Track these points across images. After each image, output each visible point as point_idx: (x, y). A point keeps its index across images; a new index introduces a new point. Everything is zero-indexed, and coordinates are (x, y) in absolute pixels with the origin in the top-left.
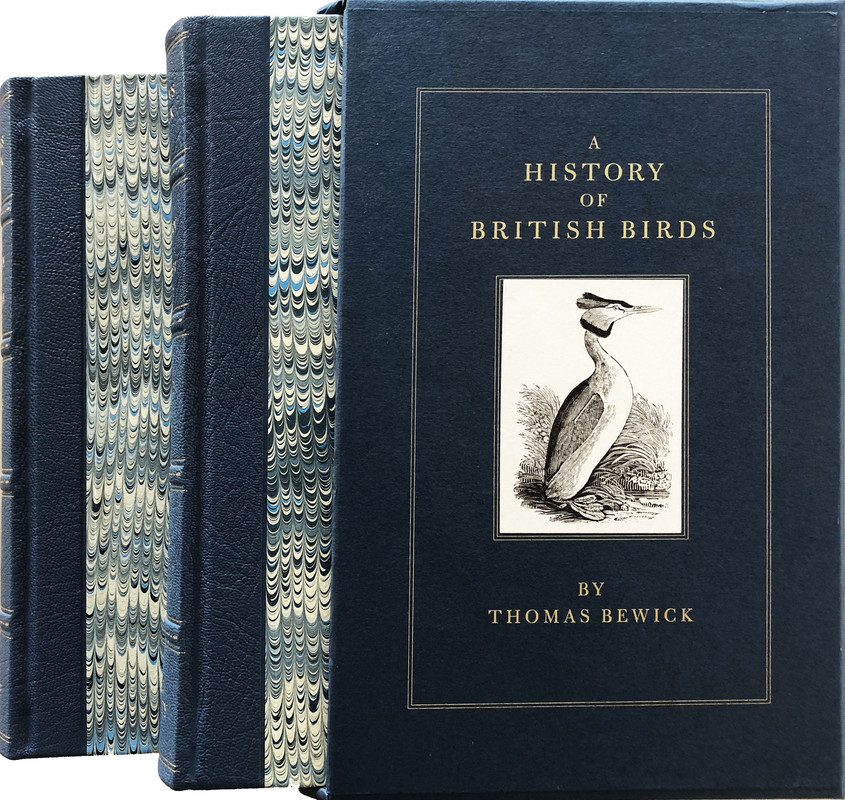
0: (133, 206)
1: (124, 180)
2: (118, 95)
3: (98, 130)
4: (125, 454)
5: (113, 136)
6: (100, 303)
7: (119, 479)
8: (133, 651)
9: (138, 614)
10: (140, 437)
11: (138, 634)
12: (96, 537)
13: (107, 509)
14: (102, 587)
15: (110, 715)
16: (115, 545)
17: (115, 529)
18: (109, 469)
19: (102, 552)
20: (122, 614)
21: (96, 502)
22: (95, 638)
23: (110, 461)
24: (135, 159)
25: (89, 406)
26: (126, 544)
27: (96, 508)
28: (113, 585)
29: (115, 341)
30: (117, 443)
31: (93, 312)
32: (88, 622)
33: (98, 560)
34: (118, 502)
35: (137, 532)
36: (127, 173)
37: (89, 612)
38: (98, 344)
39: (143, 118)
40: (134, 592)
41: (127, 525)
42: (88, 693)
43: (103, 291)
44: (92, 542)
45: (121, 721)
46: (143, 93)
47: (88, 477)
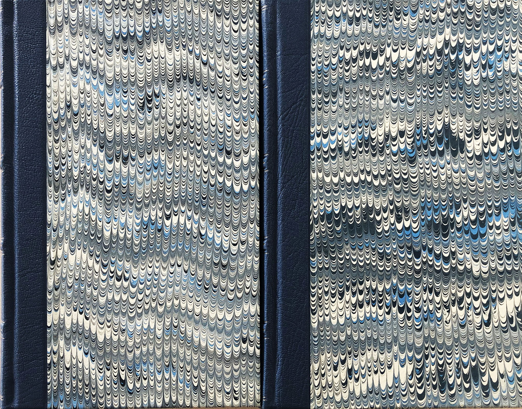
0: (75, 80)
1: (69, 63)
2: (66, 11)
3: (54, 33)
4: (69, 231)
5: (63, 36)
6: (54, 139)
7: (66, 246)
8: (74, 349)
9: (78, 327)
10: (78, 221)
11: (77, 339)
12: (52, 280)
13: (59, 264)
14: (56, 310)
15: (61, 386)
16: (63, 285)
17: (64, 276)
18: (59, 240)
19: (56, 289)
20: (68, 326)
21: (53, 259)
22: (52, 340)
23: (61, 235)
24: (76, 51)
25: (48, 200)
26: (70, 285)
27: (53, 263)
28: (63, 309)
29: (64, 163)
30: (65, 224)
31: (50, 144)
32: (48, 331)
33: (54, 294)
34: (65, 260)
35: (77, 278)
36: (71, 60)
37: (49, 325)
38: (54, 164)
39: (81, 26)
40: (75, 314)
41: (71, 274)
42: (48, 373)
43: (56, 132)
44: (50, 283)
45: (68, 390)
46: (81, 11)
47: (48, 244)
